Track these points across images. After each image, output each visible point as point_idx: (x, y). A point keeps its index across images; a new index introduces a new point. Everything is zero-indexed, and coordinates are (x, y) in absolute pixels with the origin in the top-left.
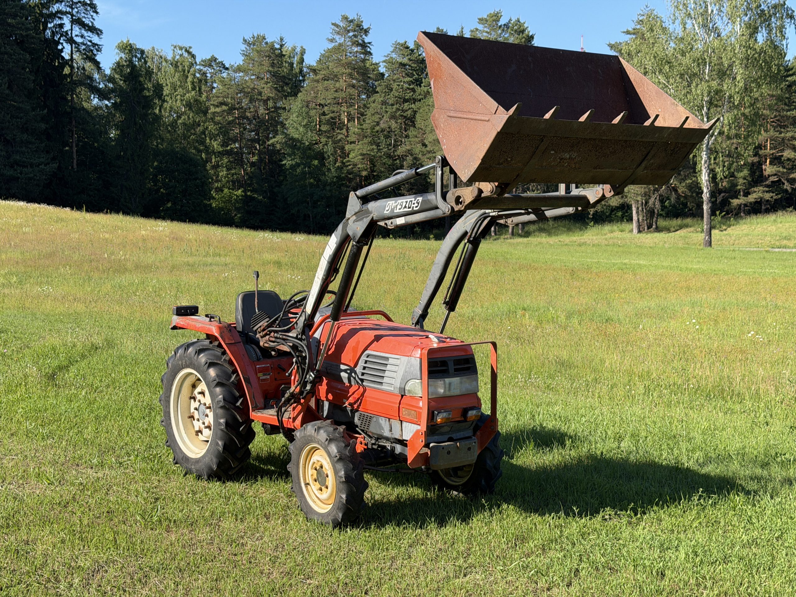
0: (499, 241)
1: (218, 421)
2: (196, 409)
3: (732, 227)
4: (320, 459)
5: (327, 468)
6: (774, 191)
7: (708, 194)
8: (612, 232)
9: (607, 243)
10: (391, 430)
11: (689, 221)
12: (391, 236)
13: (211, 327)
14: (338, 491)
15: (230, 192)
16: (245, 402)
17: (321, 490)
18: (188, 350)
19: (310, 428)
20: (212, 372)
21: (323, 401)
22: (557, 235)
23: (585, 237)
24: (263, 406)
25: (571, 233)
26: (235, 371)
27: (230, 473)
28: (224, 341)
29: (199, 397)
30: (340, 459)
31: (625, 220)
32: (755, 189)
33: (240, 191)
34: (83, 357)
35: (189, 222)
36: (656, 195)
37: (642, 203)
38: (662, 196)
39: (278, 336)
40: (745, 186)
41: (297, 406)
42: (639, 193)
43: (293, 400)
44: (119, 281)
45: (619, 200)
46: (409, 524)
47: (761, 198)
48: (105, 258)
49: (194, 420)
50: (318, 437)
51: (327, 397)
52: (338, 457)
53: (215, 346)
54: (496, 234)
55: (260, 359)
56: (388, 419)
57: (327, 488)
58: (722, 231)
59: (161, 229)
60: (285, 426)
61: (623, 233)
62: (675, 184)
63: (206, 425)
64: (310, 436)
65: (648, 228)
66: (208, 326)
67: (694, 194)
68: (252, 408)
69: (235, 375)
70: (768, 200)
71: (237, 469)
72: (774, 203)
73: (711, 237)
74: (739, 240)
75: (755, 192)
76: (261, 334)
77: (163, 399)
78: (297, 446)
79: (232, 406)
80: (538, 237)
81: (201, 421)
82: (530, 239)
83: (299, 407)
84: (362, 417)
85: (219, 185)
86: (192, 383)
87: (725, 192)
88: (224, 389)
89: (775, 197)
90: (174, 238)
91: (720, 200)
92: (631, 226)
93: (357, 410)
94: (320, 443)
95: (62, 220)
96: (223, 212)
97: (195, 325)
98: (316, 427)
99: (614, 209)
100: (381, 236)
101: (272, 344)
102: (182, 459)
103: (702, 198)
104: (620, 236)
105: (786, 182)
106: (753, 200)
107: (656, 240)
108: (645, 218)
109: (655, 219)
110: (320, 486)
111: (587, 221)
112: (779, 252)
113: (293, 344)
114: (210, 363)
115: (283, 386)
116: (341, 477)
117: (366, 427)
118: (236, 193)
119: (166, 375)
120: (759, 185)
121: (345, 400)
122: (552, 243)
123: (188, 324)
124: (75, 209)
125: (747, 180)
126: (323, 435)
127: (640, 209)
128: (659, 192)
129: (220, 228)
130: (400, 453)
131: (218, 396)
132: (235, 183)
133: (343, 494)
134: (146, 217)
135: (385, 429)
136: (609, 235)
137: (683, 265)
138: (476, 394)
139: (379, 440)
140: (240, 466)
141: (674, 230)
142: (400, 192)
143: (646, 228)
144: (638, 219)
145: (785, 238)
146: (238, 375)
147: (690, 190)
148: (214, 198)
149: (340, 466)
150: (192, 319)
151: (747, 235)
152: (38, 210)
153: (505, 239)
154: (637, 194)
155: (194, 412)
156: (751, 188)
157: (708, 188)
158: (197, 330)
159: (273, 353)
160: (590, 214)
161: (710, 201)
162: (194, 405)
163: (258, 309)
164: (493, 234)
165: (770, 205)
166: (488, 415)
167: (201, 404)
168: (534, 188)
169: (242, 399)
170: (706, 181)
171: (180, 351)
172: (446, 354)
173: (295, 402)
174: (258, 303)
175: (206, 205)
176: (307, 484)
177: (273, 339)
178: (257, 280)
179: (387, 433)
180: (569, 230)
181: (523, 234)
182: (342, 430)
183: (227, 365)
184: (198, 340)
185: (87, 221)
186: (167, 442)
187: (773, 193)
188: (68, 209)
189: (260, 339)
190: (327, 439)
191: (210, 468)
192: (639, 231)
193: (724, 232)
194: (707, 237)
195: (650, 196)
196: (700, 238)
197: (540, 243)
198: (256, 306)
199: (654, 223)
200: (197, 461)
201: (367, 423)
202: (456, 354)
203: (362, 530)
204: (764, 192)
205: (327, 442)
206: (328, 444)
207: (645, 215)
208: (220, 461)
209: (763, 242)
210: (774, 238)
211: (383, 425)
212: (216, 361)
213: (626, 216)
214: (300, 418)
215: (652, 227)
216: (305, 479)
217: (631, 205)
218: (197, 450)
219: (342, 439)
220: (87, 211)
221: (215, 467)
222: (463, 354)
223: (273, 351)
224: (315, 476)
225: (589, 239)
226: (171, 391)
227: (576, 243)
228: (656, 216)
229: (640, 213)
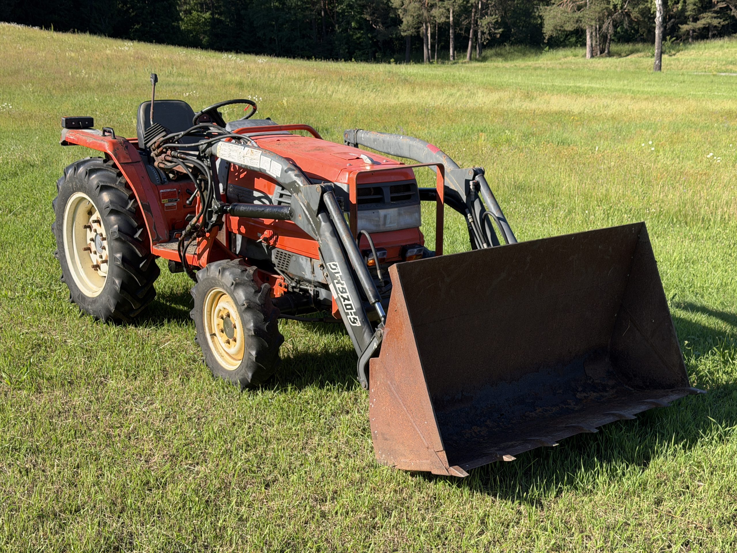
0: (457, 65)
1: (113, 256)
2: (92, 240)
3: (681, 52)
4: (226, 306)
5: (235, 318)
6: (721, 17)
7: (660, 18)
8: (566, 57)
9: (560, 67)
10: (313, 272)
11: (639, 46)
12: (353, 60)
13: (103, 142)
14: (247, 346)
15: (198, 15)
16: (145, 234)
17: (228, 342)
18: (78, 170)
19: (214, 267)
20: (106, 197)
21: (235, 234)
22: (513, 60)
23: (539, 62)
24: (167, 238)
25: (527, 58)
26: (132, 197)
27: (132, 316)
28: (118, 160)
29: (95, 226)
30: (249, 308)
31: (579, 45)
32: (704, 15)
33: (208, 13)
34: (15, 174)
35: (155, 42)
36: (609, 20)
37: (596, 28)
38: (616, 21)
39: (176, 154)
40: (695, 12)
41: (202, 240)
42: (594, 17)
43: (195, 234)
44: (80, 100)
45: (574, 25)
46: (334, 385)
47: (709, 24)
48: (69, 76)
49: (91, 252)
50: (223, 280)
51: (239, 230)
52: (246, 306)
53: (109, 165)
54: (454, 59)
55: (165, 182)
56: (309, 259)
57: (235, 340)
58: (671, 56)
59: (126, 48)
60: (190, 263)
61: (576, 58)
62: (629, 10)
63: (104, 259)
64: (214, 278)
65: (601, 53)
66: (99, 142)
67: (646, 20)
68: (153, 241)
69: (133, 201)
70: (716, 27)
71: (140, 310)
72: (721, 29)
73: (661, 61)
74: (687, 64)
75: (704, 18)
76: (156, 152)
77: (55, 227)
78: (200, 290)
79: (129, 238)
80: (495, 61)
81: (98, 254)
82: (486, 63)
83: (205, 242)
84: (279, 255)
85: (188, 8)
86: (87, 209)
87: (675, 18)
88: (120, 218)
89: (722, 23)
90: (138, 58)
91: (670, 25)
92: (584, 51)
93: (274, 247)
94: (225, 287)
95: (30, 39)
96: (191, 35)
97: (86, 140)
98: (220, 268)
99: (569, 35)
100: (343, 60)
101: (169, 164)
102: (79, 297)
103: (655, 23)
104: (573, 61)
105: (733, 8)
106: (702, 26)
107: (608, 65)
108: (598, 43)
109: (607, 44)
110: (227, 338)
111: (542, 46)
112: (726, 76)
113: (194, 166)
114: (102, 186)
115: (188, 215)
116: (249, 330)
117: (284, 267)
118: (204, 16)
119: (57, 200)
120: (707, 10)
121: (259, 234)
122: (508, 67)
123: (78, 139)
124: (43, 28)
125: (697, 6)
126: (228, 278)
127: (594, 34)
128: (613, 17)
129: (185, 49)
130: (325, 299)
131: (112, 226)
132: (203, 6)
133: (253, 350)
134: (114, 37)
135: (306, 270)
136: (563, 60)
137: (634, 88)
138: (418, 228)
139: (301, 283)
140: (143, 308)
141: (625, 55)
142: (362, 16)
143: (599, 53)
144: (592, 44)
145: (731, 63)
146: (136, 201)
147: (642, 15)
148: (182, 20)
149: (248, 316)
150: (83, 133)
151: (695, 60)
152: (7, 29)
153: (462, 63)
154: (592, 19)
155: (90, 243)
156: (700, 14)
157: (661, 13)
158: (89, 146)
159: (171, 176)
160: (545, 38)
161: (662, 25)
162: (91, 235)
163: (153, 121)
164: (451, 59)
165: (717, 30)
166: (433, 252)
167: (97, 234)
168: (492, 13)
169: (141, 230)
170: (660, 5)
171: (70, 171)
172: (380, 179)
173: (198, 236)
174: (153, 113)
175: (173, 27)
176: (213, 335)
177: (170, 159)
178: (155, 85)
179: (308, 275)
180: (524, 54)
181: (480, 58)
182: (252, 272)
183: (123, 190)
184: (91, 158)
185: (54, 41)
186: (62, 277)
187: (721, 19)
188: (37, 28)
189: (155, 158)
190: (233, 284)
191: (108, 310)
192: (592, 56)
193: (673, 57)
194: (657, 62)
195: (604, 21)
196: (650, 63)
197: (497, 67)
198: (151, 117)
199: (606, 49)
200: (94, 301)
201: (286, 263)
202: (393, 178)
203: (277, 392)
204: (712, 17)
205: (233, 286)
206: (235, 289)
207: (598, 40)
208: (118, 303)
209: (709, 66)
210: (721, 62)
211: (304, 266)
212: (109, 184)
213: (580, 41)
214: (206, 255)
215: (604, 52)
216: (210, 329)
217: (586, 30)
218: (94, 288)
219: (252, 283)
220: (55, 30)
221: (113, 309)
222: (403, 178)
223: (170, 173)
224: (222, 326)
225: (544, 64)
226: (63, 219)
227: (532, 68)
228: (608, 41)
229: (594, 38)
